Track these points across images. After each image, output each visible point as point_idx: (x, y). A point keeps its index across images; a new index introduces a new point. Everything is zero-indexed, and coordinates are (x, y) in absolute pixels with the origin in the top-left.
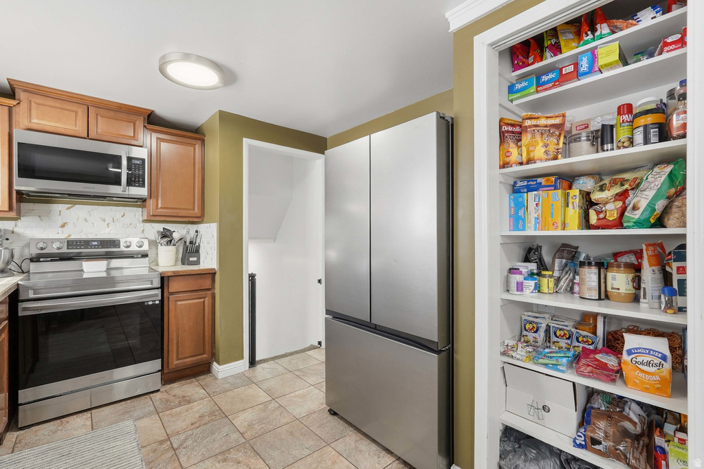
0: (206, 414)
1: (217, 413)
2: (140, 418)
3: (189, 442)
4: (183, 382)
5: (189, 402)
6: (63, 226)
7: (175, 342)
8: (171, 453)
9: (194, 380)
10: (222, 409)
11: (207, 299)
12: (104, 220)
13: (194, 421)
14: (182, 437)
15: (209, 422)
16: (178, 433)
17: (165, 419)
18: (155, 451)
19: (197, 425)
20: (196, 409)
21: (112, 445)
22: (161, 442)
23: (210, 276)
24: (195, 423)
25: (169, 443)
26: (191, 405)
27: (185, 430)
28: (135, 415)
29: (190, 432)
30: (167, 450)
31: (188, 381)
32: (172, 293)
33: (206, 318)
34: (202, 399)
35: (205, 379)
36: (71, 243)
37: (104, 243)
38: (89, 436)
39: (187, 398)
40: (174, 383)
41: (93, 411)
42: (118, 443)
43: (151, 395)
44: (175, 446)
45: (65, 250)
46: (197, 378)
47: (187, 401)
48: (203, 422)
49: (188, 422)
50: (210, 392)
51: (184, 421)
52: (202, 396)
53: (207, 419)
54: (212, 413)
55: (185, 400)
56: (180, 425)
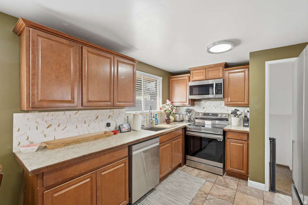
0: (227, 196)
1: (231, 199)
2: (208, 181)
3: (212, 201)
4: (233, 178)
5: (227, 187)
6: (204, 108)
7: (229, 159)
8: (204, 199)
9: (238, 180)
10: (236, 199)
11: (244, 145)
12: (215, 106)
13: (221, 195)
14: (212, 197)
15: (225, 200)
16: (212, 195)
17: (214, 187)
18: (201, 194)
19: (221, 197)
20: (226, 191)
21: (195, 184)
22: (205, 194)
23: (247, 134)
24: (221, 196)
25: (207, 196)
26: (227, 188)
27: (215, 196)
28: (208, 179)
29: (216, 197)
30: (204, 197)
31: (235, 179)
32: (228, 138)
33: (244, 154)
34: (232, 189)
35: (242, 182)
36: (205, 114)
37: (214, 115)
38: (194, 177)
39: (228, 185)
40: (230, 176)
41: (201, 171)
42: (197, 184)
43: (219, 176)
44: (207, 198)
45: (203, 117)
46: (240, 180)
47: (227, 186)
48: (223, 198)
49: (219, 194)
50: (239, 189)
51: (218, 192)
52: (234, 188)
53: (226, 198)
54: (229, 198)
55: (226, 185)
56: (215, 192)
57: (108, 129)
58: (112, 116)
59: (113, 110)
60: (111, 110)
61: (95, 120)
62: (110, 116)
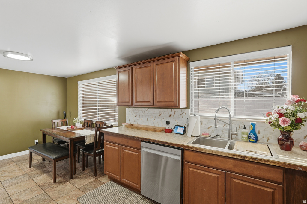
57: (167, 127)
58: (173, 116)
59: (174, 109)
60: (172, 109)
61: (159, 117)
62: (171, 115)
